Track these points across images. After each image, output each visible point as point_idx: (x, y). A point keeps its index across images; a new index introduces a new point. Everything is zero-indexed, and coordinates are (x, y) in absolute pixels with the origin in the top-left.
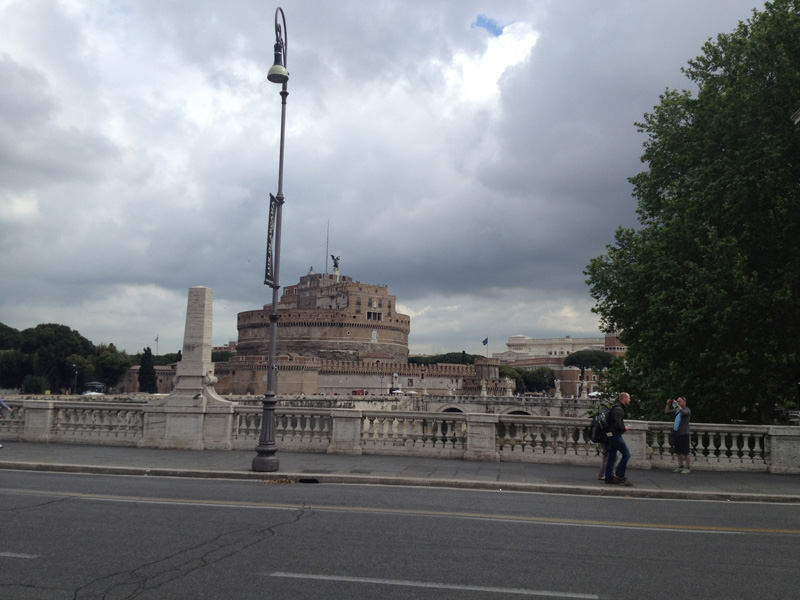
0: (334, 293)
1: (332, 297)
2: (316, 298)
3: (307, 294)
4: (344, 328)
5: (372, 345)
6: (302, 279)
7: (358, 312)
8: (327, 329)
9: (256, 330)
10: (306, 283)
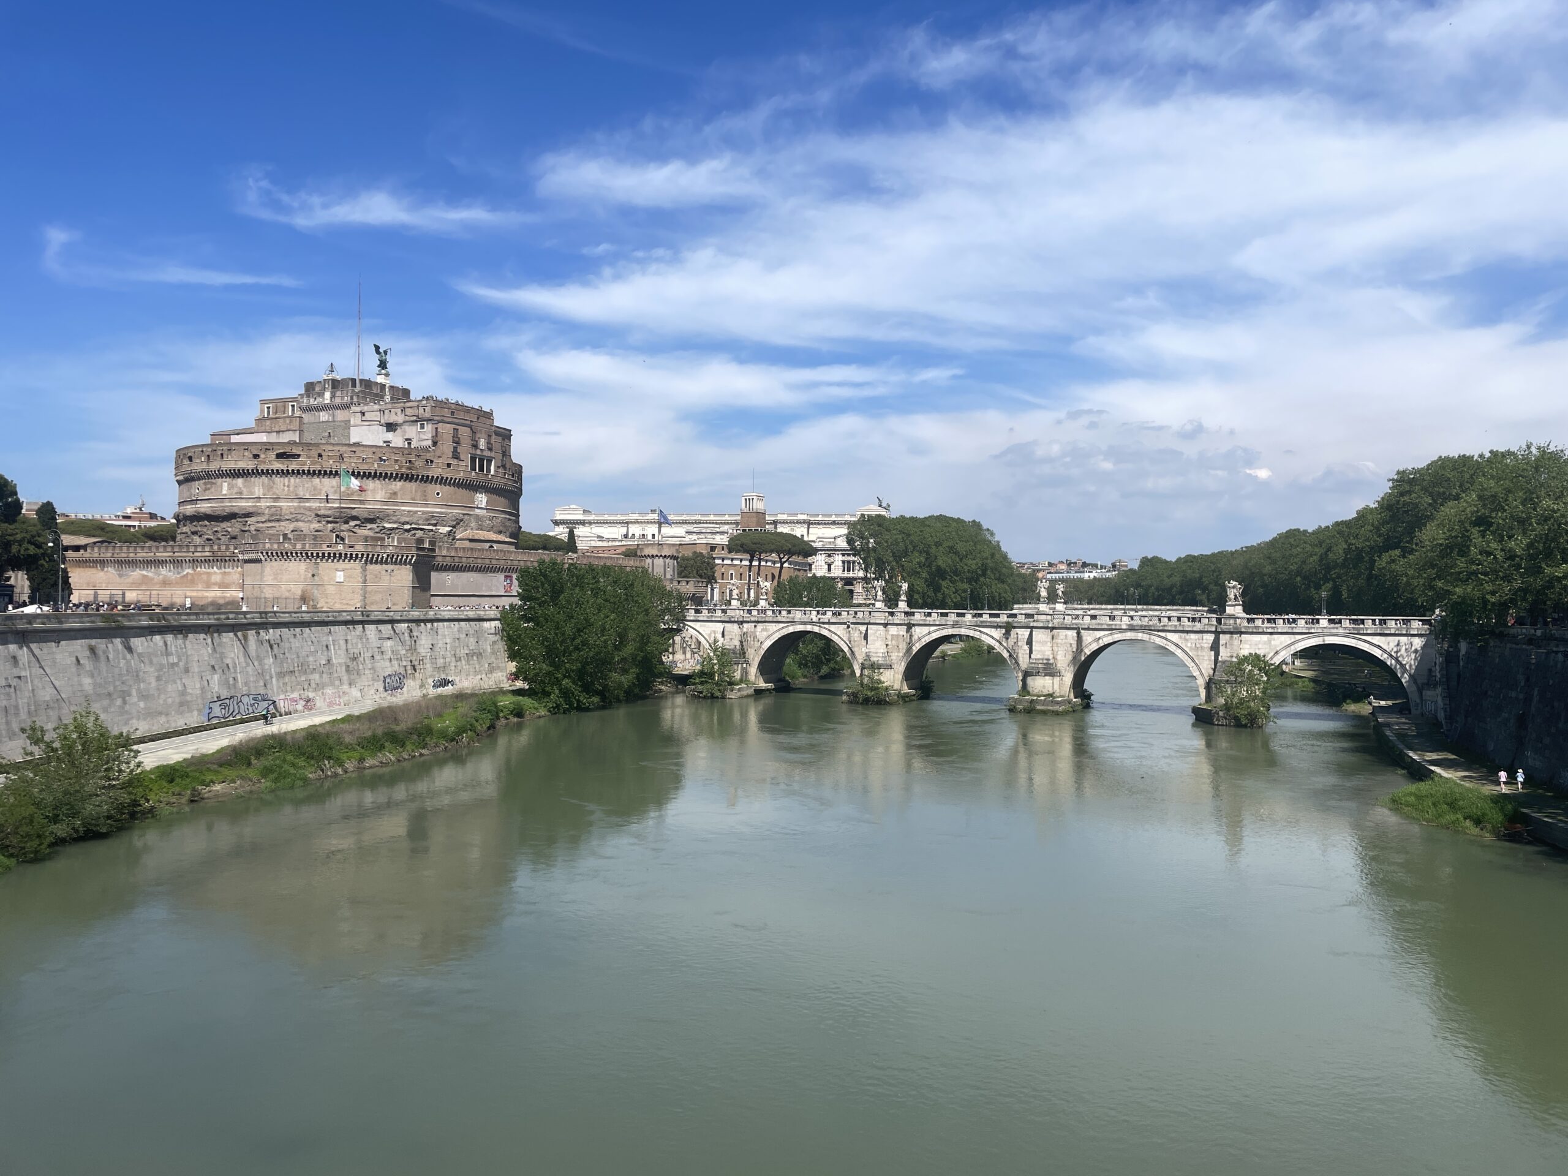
0: (399, 418)
1: (390, 425)
2: (347, 425)
3: (324, 416)
4: (432, 486)
5: (478, 518)
6: (310, 388)
7: (456, 456)
8: (398, 485)
9: (240, 482)
10: (321, 395)
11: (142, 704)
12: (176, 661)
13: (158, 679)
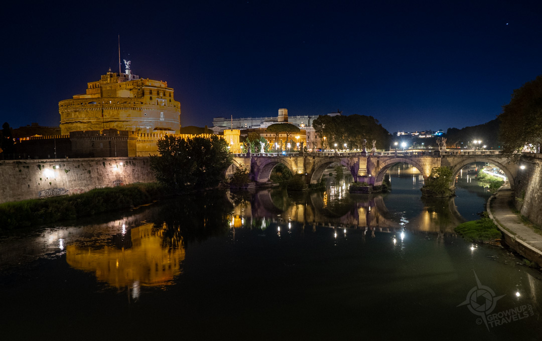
1: (131, 90)
2: (115, 90)
3: (108, 88)
4: (142, 111)
5: (161, 122)
7: (151, 100)
8: (131, 112)
10: (107, 80)
11: (11, 192)
12: (25, 177)
13: (18, 183)
